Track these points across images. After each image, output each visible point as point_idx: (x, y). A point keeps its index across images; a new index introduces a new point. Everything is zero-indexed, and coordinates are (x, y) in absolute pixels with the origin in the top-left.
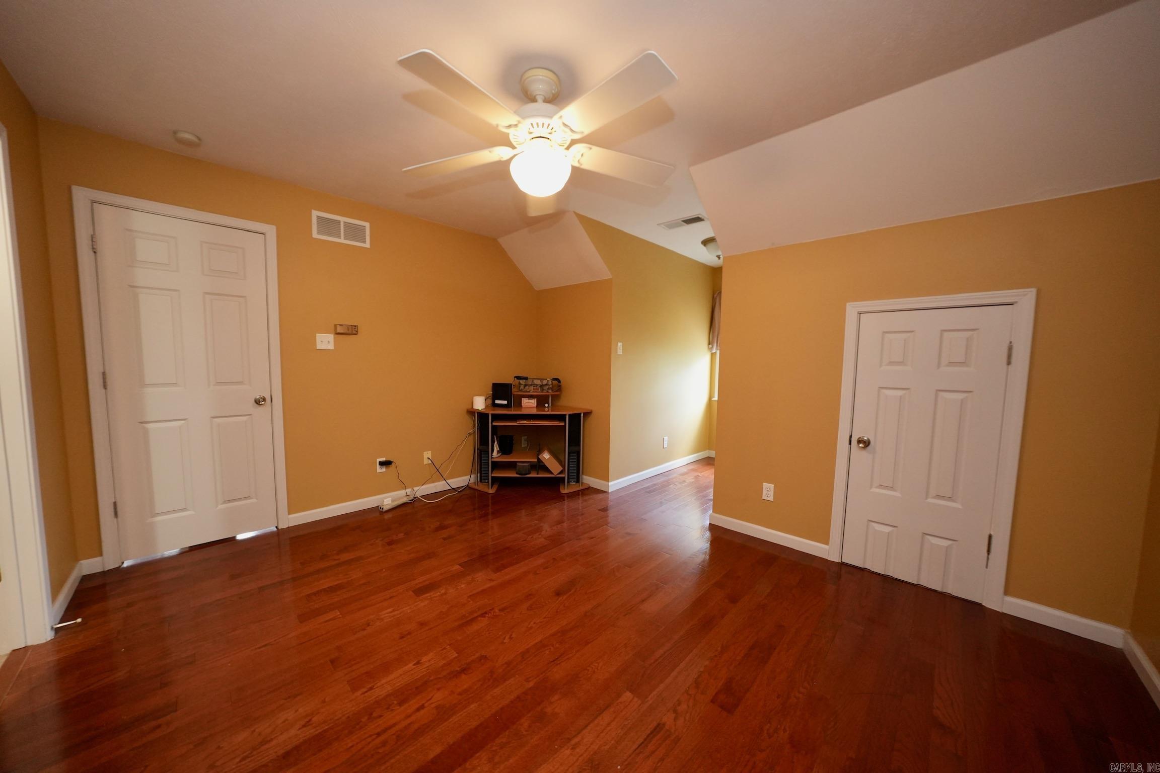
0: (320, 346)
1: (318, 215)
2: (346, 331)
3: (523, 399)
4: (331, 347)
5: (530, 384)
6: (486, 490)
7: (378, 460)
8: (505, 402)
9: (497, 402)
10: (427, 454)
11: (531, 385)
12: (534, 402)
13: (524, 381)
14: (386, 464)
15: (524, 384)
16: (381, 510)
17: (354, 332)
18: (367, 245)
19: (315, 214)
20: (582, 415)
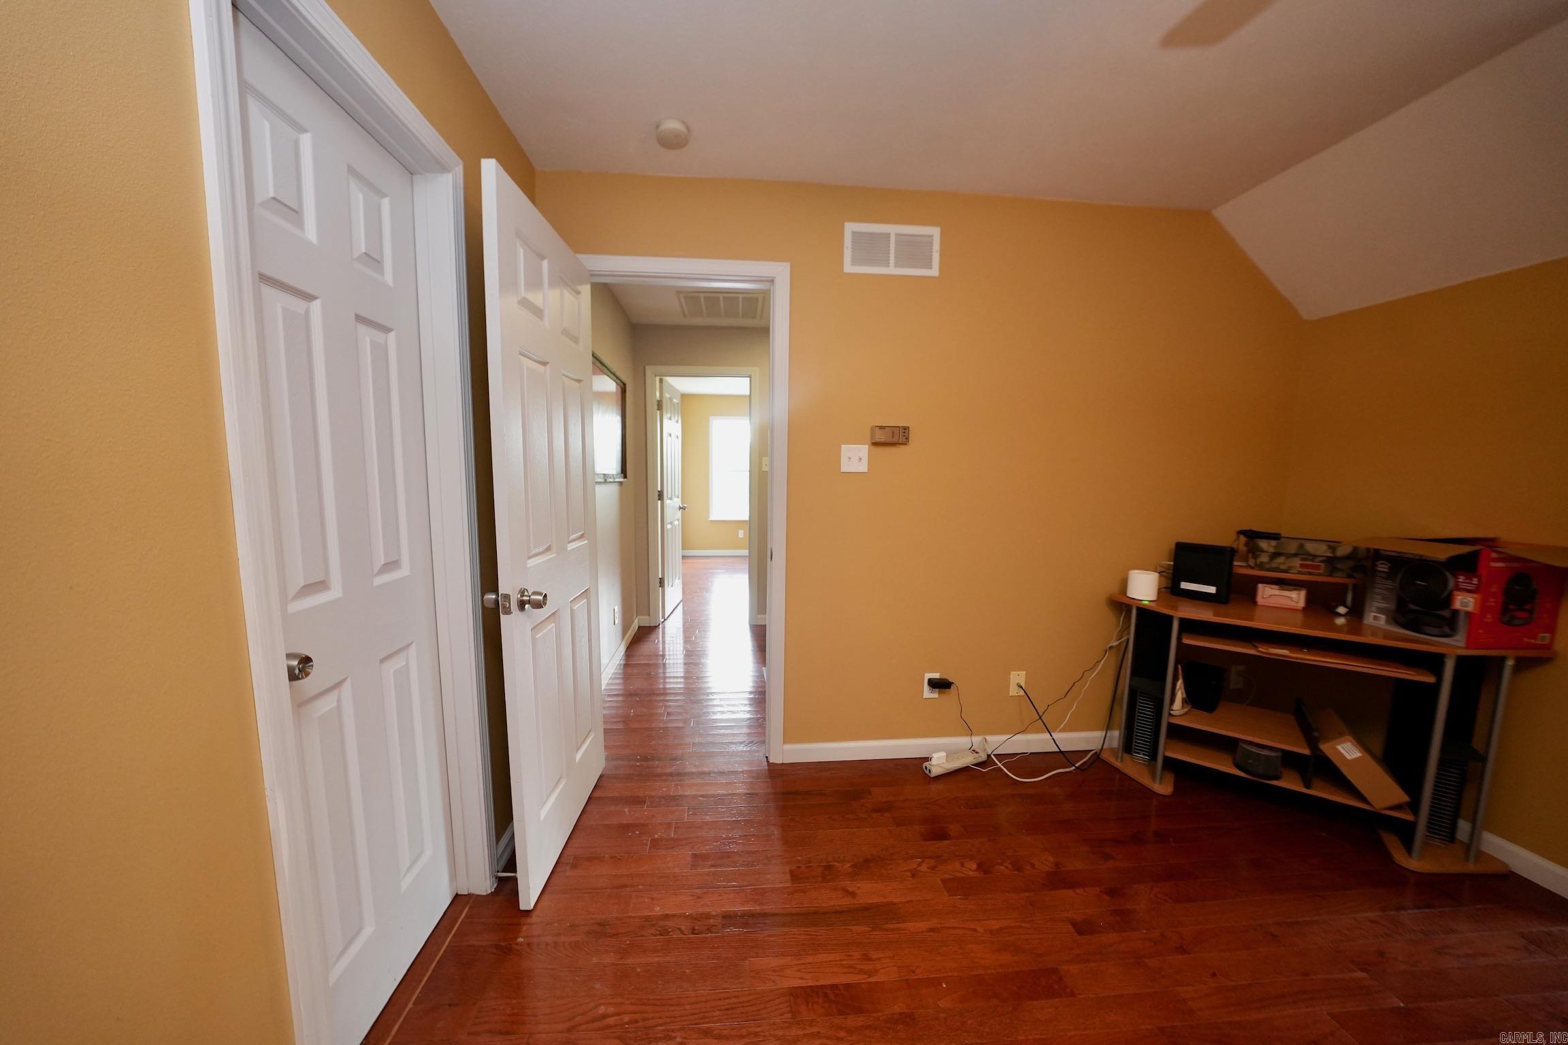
0: (846, 467)
1: (854, 230)
2: (890, 440)
3: (1260, 586)
4: (863, 467)
5: (1293, 551)
6: (1146, 780)
7: (928, 676)
8: (1212, 590)
9: (1185, 585)
10: (1018, 677)
11: (1296, 555)
12: (1297, 598)
13: (1273, 543)
14: (940, 685)
15: (1272, 550)
16: (927, 772)
17: (902, 439)
18: (934, 272)
19: (850, 228)
20: (1510, 663)
